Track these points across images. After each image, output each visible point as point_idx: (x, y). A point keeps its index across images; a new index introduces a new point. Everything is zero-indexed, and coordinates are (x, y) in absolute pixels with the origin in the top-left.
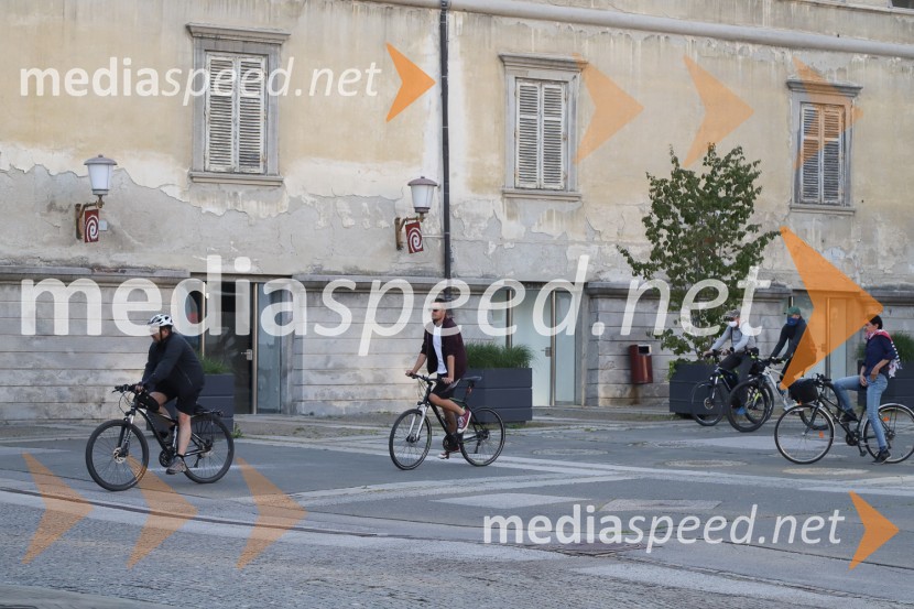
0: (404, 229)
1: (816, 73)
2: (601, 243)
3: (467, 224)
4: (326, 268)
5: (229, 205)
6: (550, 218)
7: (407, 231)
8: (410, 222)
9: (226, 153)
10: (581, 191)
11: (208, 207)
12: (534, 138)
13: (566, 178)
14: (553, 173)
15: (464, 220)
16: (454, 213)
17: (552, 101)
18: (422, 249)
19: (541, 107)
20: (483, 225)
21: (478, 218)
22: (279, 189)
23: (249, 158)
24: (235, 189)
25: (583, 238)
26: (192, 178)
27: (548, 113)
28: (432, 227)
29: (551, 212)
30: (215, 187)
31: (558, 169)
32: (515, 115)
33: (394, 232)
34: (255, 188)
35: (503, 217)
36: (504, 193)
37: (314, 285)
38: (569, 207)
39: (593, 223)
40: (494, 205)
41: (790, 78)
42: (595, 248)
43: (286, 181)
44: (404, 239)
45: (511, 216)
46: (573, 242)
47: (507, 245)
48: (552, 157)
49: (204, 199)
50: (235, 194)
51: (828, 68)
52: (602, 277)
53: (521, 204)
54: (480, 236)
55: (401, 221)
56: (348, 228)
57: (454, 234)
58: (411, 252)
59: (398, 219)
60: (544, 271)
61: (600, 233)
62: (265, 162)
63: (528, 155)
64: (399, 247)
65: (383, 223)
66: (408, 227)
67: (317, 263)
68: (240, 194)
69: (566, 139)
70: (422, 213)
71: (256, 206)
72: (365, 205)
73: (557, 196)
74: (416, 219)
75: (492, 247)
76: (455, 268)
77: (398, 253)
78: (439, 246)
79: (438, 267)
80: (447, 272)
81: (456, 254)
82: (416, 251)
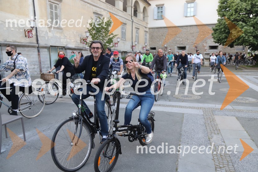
0: (27, 32)
1: (97, 11)
2: (66, 39)
3: (41, 32)
4: (8, 40)
6: (57, 33)
7: (28, 33)
8: (29, 30)
10: (62, 28)
12: (53, 15)
15: (40, 31)
16: (38, 30)
17: (56, 8)
18: (32, 37)
20: (44, 33)
21: (43, 31)
25: (63, 37)
27: (55, 10)
28: (34, 32)
29: (57, 32)
32: (49, 10)
33: (24, 33)
35: (48, 32)
37: (5, 44)
38: (60, 31)
39: (65, 35)
40: (46, 29)
41: (94, 11)
44: (27, 35)
45: (50, 32)
46: (62, 38)
47: (49, 38)
51: (99, 11)
52: (67, 45)
54: (44, 35)
55: (26, 30)
56: (12, 31)
57: (38, 35)
58: (29, 37)
59: (25, 30)
61: (66, 37)
63: (52, 19)
64: (26, 36)
65: (21, 30)
66: (28, 32)
67: (5, 39)
69: (59, 16)
73: (58, 29)
74: (31, 29)
75: (46, 38)
76: (39, 42)
77: (26, 38)
78: (35, 37)
79: (35, 41)
80: (38, 43)
81: (39, 39)
82: (30, 37)
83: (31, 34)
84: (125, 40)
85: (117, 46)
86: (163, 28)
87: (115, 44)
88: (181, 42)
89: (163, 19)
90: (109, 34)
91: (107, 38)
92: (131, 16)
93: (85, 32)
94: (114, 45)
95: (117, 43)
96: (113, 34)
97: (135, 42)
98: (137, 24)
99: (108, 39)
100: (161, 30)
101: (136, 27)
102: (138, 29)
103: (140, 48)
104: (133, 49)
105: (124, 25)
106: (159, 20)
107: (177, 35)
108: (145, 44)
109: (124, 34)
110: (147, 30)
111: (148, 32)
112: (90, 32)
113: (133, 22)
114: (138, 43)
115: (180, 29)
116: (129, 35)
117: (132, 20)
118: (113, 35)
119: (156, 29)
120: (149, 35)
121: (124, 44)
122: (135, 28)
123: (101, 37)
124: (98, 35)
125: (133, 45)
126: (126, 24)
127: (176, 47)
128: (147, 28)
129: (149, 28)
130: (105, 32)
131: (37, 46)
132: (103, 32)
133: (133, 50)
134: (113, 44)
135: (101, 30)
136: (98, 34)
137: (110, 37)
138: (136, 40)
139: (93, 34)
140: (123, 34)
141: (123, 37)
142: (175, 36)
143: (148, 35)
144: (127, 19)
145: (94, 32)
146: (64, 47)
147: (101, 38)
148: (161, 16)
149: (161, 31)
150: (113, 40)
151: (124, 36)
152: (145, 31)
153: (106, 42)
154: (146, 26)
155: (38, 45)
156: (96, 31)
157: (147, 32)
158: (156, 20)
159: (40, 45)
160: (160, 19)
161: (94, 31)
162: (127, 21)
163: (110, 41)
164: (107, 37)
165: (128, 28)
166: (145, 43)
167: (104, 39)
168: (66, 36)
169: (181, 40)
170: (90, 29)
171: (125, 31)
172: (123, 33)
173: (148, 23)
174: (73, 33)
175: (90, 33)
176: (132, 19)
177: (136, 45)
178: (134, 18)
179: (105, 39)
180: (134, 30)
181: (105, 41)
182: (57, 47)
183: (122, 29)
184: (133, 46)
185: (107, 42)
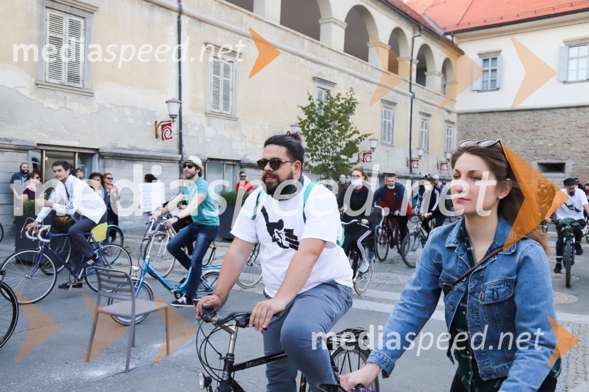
0: (160, 128)
1: (322, 75)
2: (246, 141)
3: (189, 127)
4: (119, 146)
5: (61, 104)
6: (225, 128)
8: (164, 123)
9: (60, 72)
10: (238, 116)
11: (48, 104)
12: (218, 87)
13: (232, 109)
14: (226, 106)
16: (183, 121)
17: (227, 69)
18: (171, 138)
19: (222, 72)
20: (197, 128)
21: (194, 125)
22: (91, 98)
23: (73, 77)
24: (65, 95)
25: (237, 138)
26: (37, 85)
27: (225, 76)
28: (175, 127)
29: (225, 125)
30: (53, 92)
31: (228, 104)
32: (211, 75)
33: (154, 129)
34: (78, 96)
35: (205, 125)
36: (206, 113)
37: (112, 155)
38: (233, 123)
39: (243, 132)
40: (201, 119)
41: (314, 75)
42: (244, 143)
43: (96, 94)
44: (160, 133)
45: (209, 125)
46: (235, 140)
47: (207, 140)
48: (226, 98)
49: (45, 99)
50: (65, 98)
51: (326, 74)
52: (247, 158)
53: (213, 119)
54: (195, 134)
55: (158, 123)
56: (130, 124)
57: (184, 132)
58: (163, 139)
59: (156, 122)
60: (223, 154)
61: (245, 137)
62: (83, 81)
63: (216, 95)
64: (157, 136)
65: (149, 123)
66: (163, 126)
67: (114, 142)
68: (68, 98)
69: (232, 90)
70: (173, 118)
71: (77, 105)
72: (139, 112)
73: (229, 118)
74: (169, 121)
75: (201, 140)
76: (184, 150)
77: (156, 140)
78: (176, 137)
79: (176, 149)
80: (181, 152)
81: (184, 143)
82: (167, 139)
83: (169, 132)
84: (392, 145)
85: (368, 159)
86: (497, 114)
87: (364, 154)
88: (551, 152)
89: (498, 89)
90: (349, 133)
91: (345, 143)
92: (408, 84)
93: (291, 126)
94: (361, 157)
95: (370, 153)
96: (358, 133)
97: (418, 149)
98: (424, 104)
99: (346, 145)
100: (491, 117)
101: (423, 111)
102: (428, 115)
103: (431, 166)
104: (411, 168)
105: (390, 106)
106: (486, 91)
107: (539, 133)
108: (445, 156)
109: (388, 129)
110: (453, 118)
111: (456, 124)
112: (303, 127)
113: (413, 97)
114: (427, 152)
115: (548, 115)
116: (401, 132)
117: (411, 94)
118: (360, 135)
119: (478, 117)
120: (459, 130)
121: (388, 156)
122: (420, 113)
123: (329, 139)
124: (321, 134)
125: (412, 156)
126: (395, 104)
127: (535, 165)
128: (453, 112)
129: (459, 114)
130: (339, 128)
131: (180, 159)
132: (336, 128)
133: (413, 170)
134: (359, 155)
135: (331, 122)
136: (322, 132)
137: (351, 139)
138: (420, 146)
139: (310, 133)
140: (385, 128)
141: (385, 138)
142: (533, 133)
143: (455, 131)
144: (398, 92)
145: (313, 127)
146: (238, 161)
147: (330, 142)
148: (494, 81)
149: (492, 121)
150: (357, 146)
151: (389, 134)
152: (448, 122)
153: (341, 150)
154: (450, 109)
155: (180, 156)
156: (317, 125)
157: (453, 123)
158: (478, 91)
159: (185, 157)
160: (489, 88)
161: (313, 124)
162: (399, 95)
163: (351, 149)
164: (344, 139)
165: (401, 113)
166: (445, 153)
167: (337, 145)
168: (246, 135)
169: (550, 145)
170: (303, 120)
171: (391, 121)
172: (387, 126)
173: (457, 99)
174: (262, 128)
175: (303, 130)
176: (410, 91)
177: (420, 157)
178: (417, 88)
179: (339, 144)
180: (417, 119)
181: (339, 150)
182: (222, 162)
183: (385, 118)
184: (411, 161)
185: (343, 152)
